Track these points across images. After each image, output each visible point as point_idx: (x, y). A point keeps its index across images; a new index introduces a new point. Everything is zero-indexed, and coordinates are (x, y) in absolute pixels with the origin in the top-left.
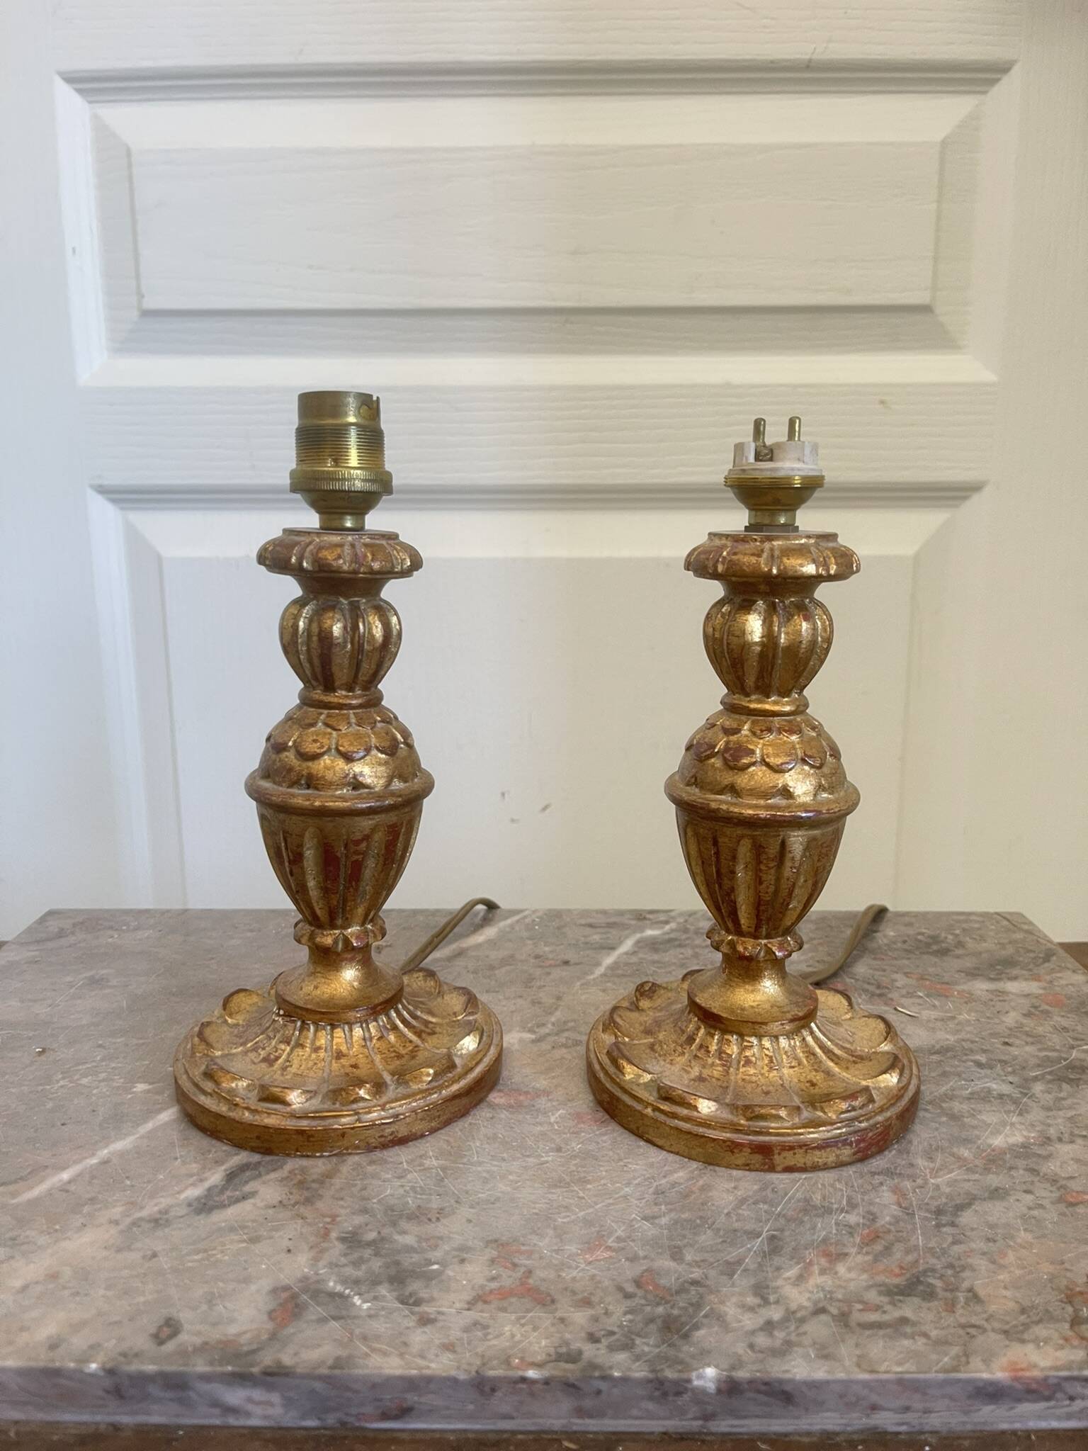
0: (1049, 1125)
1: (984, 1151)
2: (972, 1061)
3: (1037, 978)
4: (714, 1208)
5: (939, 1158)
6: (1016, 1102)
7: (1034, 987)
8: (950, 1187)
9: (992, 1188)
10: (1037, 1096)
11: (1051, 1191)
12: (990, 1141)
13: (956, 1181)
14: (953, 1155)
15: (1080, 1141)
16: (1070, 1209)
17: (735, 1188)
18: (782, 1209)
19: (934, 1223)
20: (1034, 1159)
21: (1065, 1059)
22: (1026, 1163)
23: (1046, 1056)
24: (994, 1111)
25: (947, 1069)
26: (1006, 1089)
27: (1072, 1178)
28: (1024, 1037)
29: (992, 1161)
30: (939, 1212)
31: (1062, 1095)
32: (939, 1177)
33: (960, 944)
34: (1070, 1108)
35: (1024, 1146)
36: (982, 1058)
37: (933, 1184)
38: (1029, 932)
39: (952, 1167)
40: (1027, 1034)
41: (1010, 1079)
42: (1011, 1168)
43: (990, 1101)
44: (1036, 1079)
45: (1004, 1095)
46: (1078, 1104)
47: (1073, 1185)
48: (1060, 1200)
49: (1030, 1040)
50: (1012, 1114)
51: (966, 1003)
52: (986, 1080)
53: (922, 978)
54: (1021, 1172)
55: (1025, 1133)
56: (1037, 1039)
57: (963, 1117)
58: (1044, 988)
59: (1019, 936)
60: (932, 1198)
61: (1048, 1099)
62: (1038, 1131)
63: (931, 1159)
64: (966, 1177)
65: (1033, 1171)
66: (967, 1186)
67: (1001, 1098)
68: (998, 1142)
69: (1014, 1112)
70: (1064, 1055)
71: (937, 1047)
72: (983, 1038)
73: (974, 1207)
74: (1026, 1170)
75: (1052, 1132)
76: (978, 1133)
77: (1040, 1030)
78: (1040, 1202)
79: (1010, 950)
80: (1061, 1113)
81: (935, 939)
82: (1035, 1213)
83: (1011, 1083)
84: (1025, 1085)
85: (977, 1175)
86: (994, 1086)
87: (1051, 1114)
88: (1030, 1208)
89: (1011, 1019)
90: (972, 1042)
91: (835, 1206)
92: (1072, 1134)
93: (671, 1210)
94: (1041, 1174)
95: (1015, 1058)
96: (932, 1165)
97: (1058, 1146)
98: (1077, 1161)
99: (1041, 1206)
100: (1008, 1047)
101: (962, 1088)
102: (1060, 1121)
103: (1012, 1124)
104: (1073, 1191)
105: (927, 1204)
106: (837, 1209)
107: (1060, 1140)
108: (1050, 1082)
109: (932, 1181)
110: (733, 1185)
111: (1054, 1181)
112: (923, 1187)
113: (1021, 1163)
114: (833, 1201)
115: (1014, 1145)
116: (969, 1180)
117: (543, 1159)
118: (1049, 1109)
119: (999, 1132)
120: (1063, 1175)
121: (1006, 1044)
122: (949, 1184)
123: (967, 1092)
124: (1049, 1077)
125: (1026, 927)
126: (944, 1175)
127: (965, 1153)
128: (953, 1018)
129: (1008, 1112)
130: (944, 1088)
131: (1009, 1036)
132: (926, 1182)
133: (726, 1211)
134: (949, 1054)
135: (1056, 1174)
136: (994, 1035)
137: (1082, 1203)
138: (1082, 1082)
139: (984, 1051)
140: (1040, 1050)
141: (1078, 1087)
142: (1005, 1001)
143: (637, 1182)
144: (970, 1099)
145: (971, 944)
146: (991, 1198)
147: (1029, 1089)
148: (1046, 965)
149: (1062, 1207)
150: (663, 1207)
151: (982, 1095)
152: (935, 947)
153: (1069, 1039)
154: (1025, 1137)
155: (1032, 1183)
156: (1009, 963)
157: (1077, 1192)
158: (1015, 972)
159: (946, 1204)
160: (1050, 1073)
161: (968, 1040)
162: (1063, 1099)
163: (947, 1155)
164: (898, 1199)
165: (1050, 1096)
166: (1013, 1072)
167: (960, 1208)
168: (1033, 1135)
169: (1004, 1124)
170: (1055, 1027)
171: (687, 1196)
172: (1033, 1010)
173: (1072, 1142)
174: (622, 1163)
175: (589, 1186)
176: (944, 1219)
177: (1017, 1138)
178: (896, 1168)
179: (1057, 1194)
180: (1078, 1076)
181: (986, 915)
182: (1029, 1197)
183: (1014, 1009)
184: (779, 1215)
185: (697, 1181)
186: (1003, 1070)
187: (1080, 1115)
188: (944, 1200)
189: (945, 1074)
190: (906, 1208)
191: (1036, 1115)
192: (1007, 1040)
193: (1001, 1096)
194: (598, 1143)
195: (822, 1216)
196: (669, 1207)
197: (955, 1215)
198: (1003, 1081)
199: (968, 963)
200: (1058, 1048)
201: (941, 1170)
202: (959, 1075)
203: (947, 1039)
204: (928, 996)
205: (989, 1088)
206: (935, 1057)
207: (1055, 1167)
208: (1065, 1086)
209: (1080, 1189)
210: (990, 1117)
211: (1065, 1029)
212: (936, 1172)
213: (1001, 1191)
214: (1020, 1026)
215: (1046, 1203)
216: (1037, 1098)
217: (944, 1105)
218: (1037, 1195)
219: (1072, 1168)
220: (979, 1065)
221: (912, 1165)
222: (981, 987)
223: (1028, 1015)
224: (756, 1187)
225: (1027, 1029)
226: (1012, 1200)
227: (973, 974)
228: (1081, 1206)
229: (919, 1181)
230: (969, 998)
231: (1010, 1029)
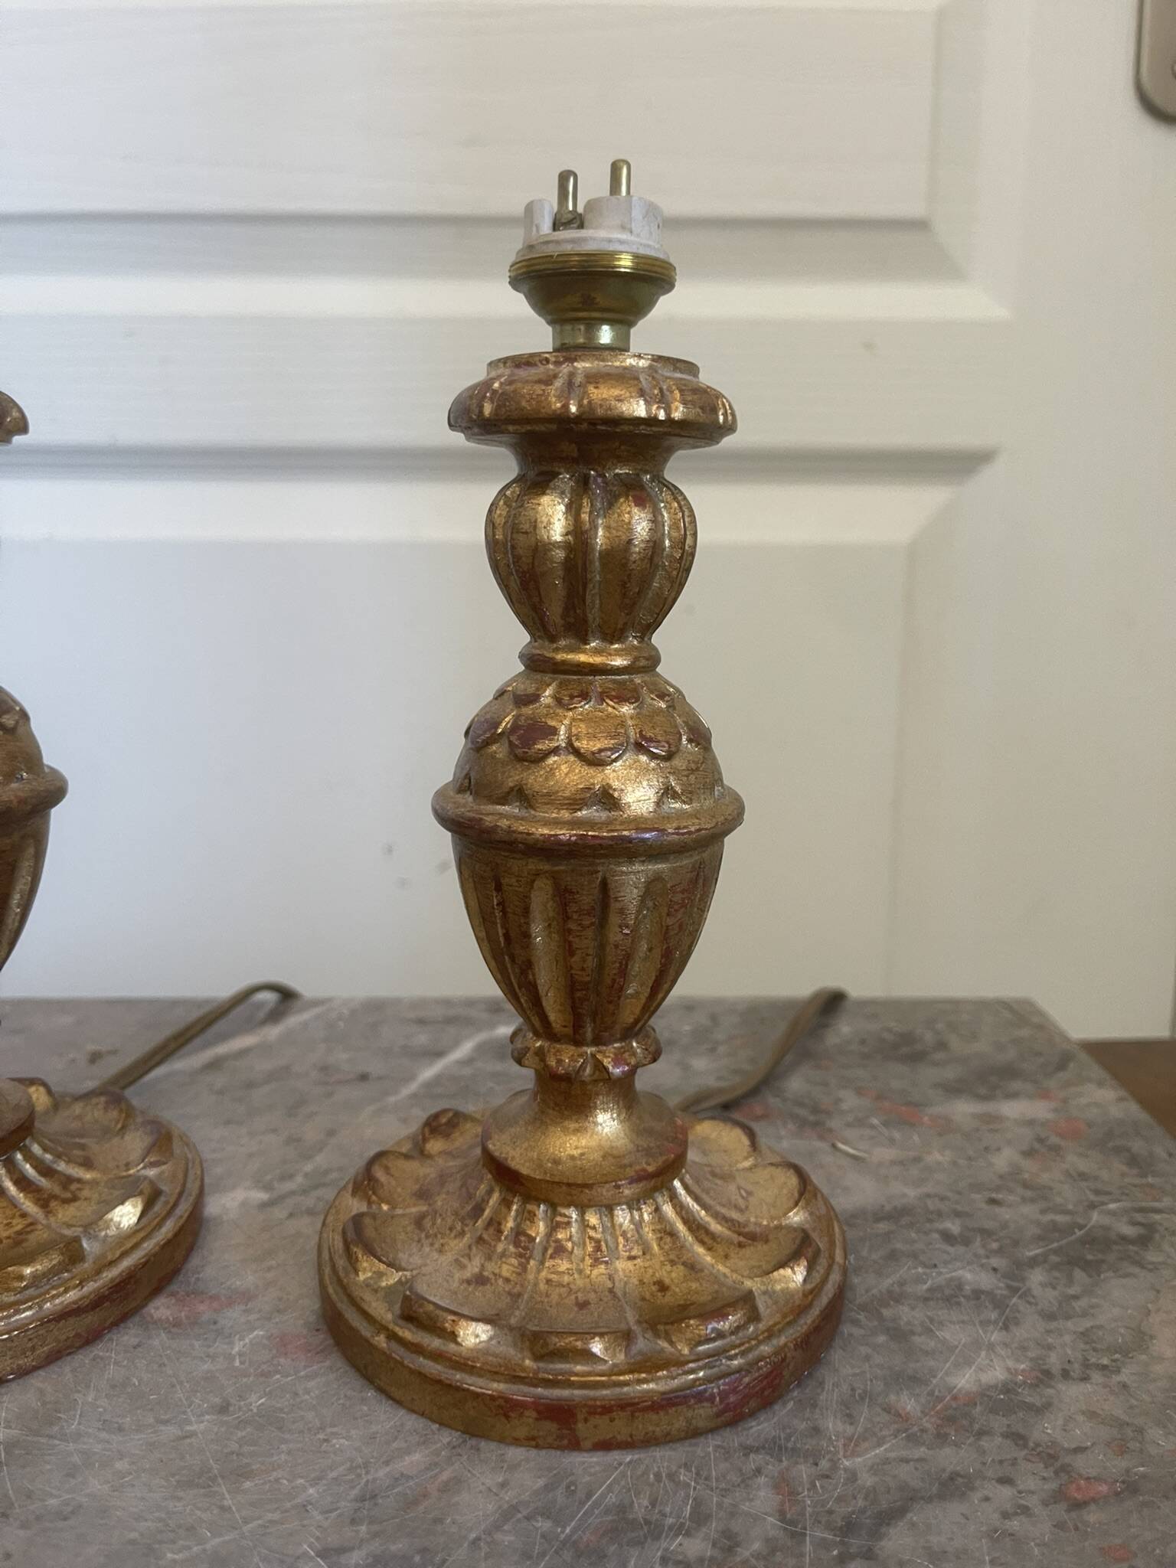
0: (1050, 1347)
1: (940, 1399)
2: (938, 1231)
3: (1045, 1095)
4: (454, 1529)
5: (864, 1414)
6: (999, 1304)
7: (1040, 1110)
8: (875, 1474)
9: (945, 1476)
10: (1035, 1292)
11: (1044, 1478)
12: (952, 1380)
13: (886, 1461)
14: (887, 1409)
15: (1097, 1377)
16: (1074, 1514)
17: (503, 1485)
18: (574, 1531)
19: (835, 1553)
20: (1021, 1414)
21: (1081, 1227)
22: (1005, 1421)
23: (1052, 1221)
24: (963, 1322)
25: (899, 1246)
26: (985, 1280)
27: (1080, 1450)
28: (1020, 1190)
29: (951, 1420)
30: (849, 1528)
31: (1071, 1291)
32: (859, 1456)
33: (942, 1045)
34: (1084, 1314)
35: (1007, 1388)
36: (954, 1227)
37: (846, 1470)
38: (1040, 1027)
39: (885, 1432)
40: (1026, 1185)
41: (995, 1262)
42: (981, 1434)
43: (959, 1304)
44: (1033, 1262)
45: (983, 1292)
46: (1097, 1306)
47: (1082, 1464)
48: (1057, 1496)
49: (1029, 1194)
50: (991, 1328)
51: (940, 1135)
52: (958, 1264)
53: (880, 1097)
54: (999, 1440)
55: (1010, 1363)
56: (1039, 1193)
57: (913, 1333)
58: (1056, 1110)
59: (1025, 1032)
60: (840, 1499)
61: (1049, 1297)
62: (1031, 1360)
63: (850, 1418)
64: (904, 1453)
65: (1019, 1439)
66: (904, 1472)
67: (978, 1298)
68: (965, 1381)
69: (996, 1322)
70: (1081, 1221)
71: (888, 1208)
72: (959, 1193)
73: (909, 1515)
74: (1006, 1436)
75: (1054, 1361)
76: (932, 1363)
77: (1045, 1178)
78: (1022, 1502)
79: (1011, 1054)
80: (1069, 1324)
81: (907, 1038)
82: (1014, 1525)
83: (995, 1270)
84: (1016, 1274)
85: (923, 1449)
86: (968, 1276)
87: (1053, 1325)
88: (1006, 1515)
89: (1003, 1160)
90: (942, 1199)
91: (670, 1521)
92: (1086, 1365)
93: (376, 1535)
94: (1031, 1444)
95: (1005, 1225)
96: (850, 1430)
97: (1062, 1386)
98: (1092, 1415)
99: (1025, 1510)
100: (997, 1210)
101: (919, 1280)
102: (1067, 1338)
103: (991, 1347)
104: (1081, 1476)
105: (830, 1512)
106: (671, 1528)
107: (1066, 1374)
108: (1056, 1267)
109: (847, 1463)
110: (500, 1480)
111: (1050, 1456)
112: (827, 1477)
113: (999, 1423)
114: (668, 1510)
115: (990, 1387)
116: (907, 1461)
117: (188, 1428)
118: (1051, 1317)
119: (969, 1363)
120: (1066, 1445)
121: (993, 1202)
122: (874, 1469)
123: (925, 1287)
124: (1054, 1259)
125: (1035, 1020)
126: (867, 1450)
127: (909, 1404)
128: (917, 1160)
129: (985, 1323)
130: (890, 1281)
131: (998, 1189)
132: (835, 1465)
133: (473, 1536)
134: (905, 1220)
135: (1054, 1443)
136: (977, 1187)
137: (1094, 1500)
138: (1105, 1266)
139: (958, 1214)
140: (1043, 1212)
141: (1099, 1276)
142: (997, 1131)
143: (334, 1474)
144: (926, 1299)
145: (955, 1043)
146: (941, 1497)
147: (1023, 1280)
148: (1061, 1074)
149: (1060, 1510)
150: (363, 1528)
151: (947, 1292)
152: (904, 1050)
153: (1088, 1192)
154: (1008, 1370)
155: (1014, 1462)
156: (1009, 1072)
157: (1088, 1479)
158: (1016, 1085)
159: (863, 1511)
160: (1055, 1252)
161: (936, 1195)
162: (1076, 1297)
163: (879, 1410)
164: (782, 1503)
165: (1056, 1293)
166: (1000, 1252)
167: (889, 1516)
168: (1022, 1366)
169: (977, 1345)
170: (1068, 1174)
171: (415, 1502)
172: (1037, 1146)
173: (1085, 1379)
174: (321, 1436)
175: (248, 1484)
176: (855, 1543)
177: (997, 1374)
178: (788, 1439)
179: (1052, 1486)
180: (1100, 1256)
181: (983, 1006)
182: (1007, 1492)
183: (1009, 1142)
184: (564, 1543)
185: (441, 1472)
186: (984, 1246)
187: (1100, 1327)
188: (861, 1503)
189: (893, 1256)
190: (792, 1523)
191: (1030, 1327)
192: (994, 1195)
193: (977, 1294)
194: (296, 1394)
195: (639, 1543)
196: (376, 1528)
197: (876, 1534)
198: (982, 1266)
199: (950, 1073)
200: (1070, 1207)
201: (865, 1439)
202: (914, 1256)
203: (904, 1195)
204: (886, 1124)
205: (959, 1279)
206: (883, 1227)
207: (1054, 1429)
208: (1079, 1274)
209: (1093, 1472)
210: (954, 1333)
211: (1083, 1176)
212: (853, 1444)
213: (960, 1480)
214: (1015, 1172)
215: (1032, 1502)
216: (1034, 1297)
217: (886, 1313)
218: (1021, 1487)
219: (1082, 1432)
220: (948, 1237)
221: (816, 1431)
222: (963, 1109)
223: (1029, 1153)
224: (541, 1482)
225: (1026, 1176)
226: (976, 1497)
227: (954, 1090)
228: (1093, 1507)
229: (824, 1464)
230: (945, 1127)
231: (1001, 1177)
